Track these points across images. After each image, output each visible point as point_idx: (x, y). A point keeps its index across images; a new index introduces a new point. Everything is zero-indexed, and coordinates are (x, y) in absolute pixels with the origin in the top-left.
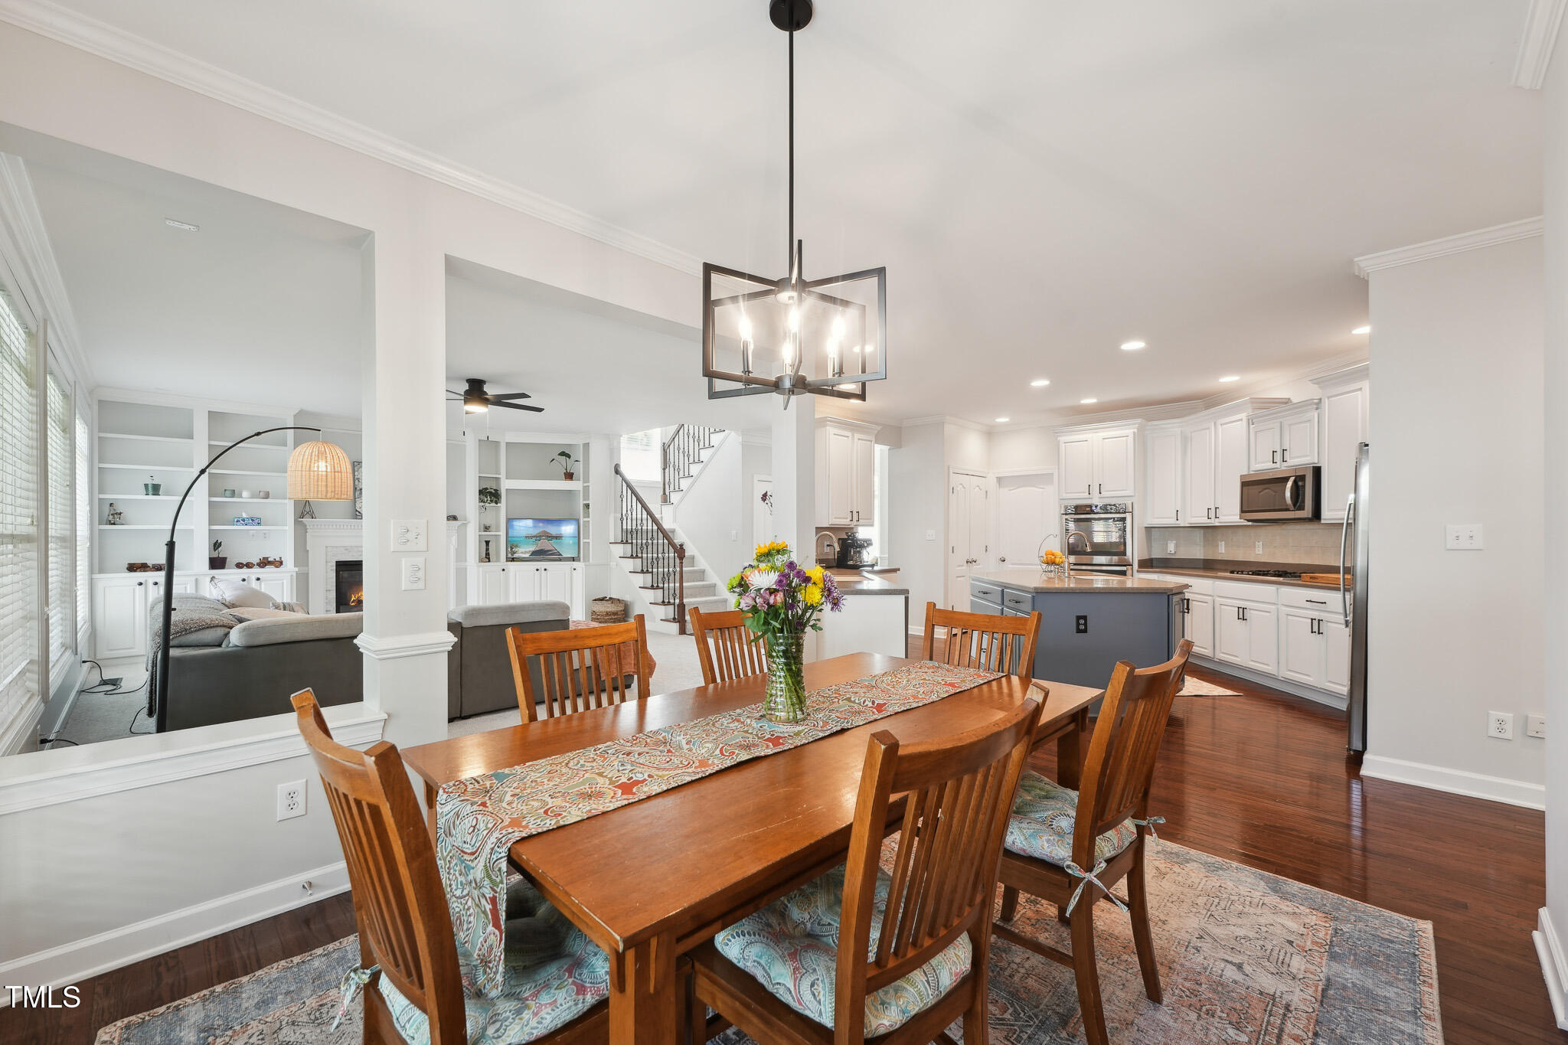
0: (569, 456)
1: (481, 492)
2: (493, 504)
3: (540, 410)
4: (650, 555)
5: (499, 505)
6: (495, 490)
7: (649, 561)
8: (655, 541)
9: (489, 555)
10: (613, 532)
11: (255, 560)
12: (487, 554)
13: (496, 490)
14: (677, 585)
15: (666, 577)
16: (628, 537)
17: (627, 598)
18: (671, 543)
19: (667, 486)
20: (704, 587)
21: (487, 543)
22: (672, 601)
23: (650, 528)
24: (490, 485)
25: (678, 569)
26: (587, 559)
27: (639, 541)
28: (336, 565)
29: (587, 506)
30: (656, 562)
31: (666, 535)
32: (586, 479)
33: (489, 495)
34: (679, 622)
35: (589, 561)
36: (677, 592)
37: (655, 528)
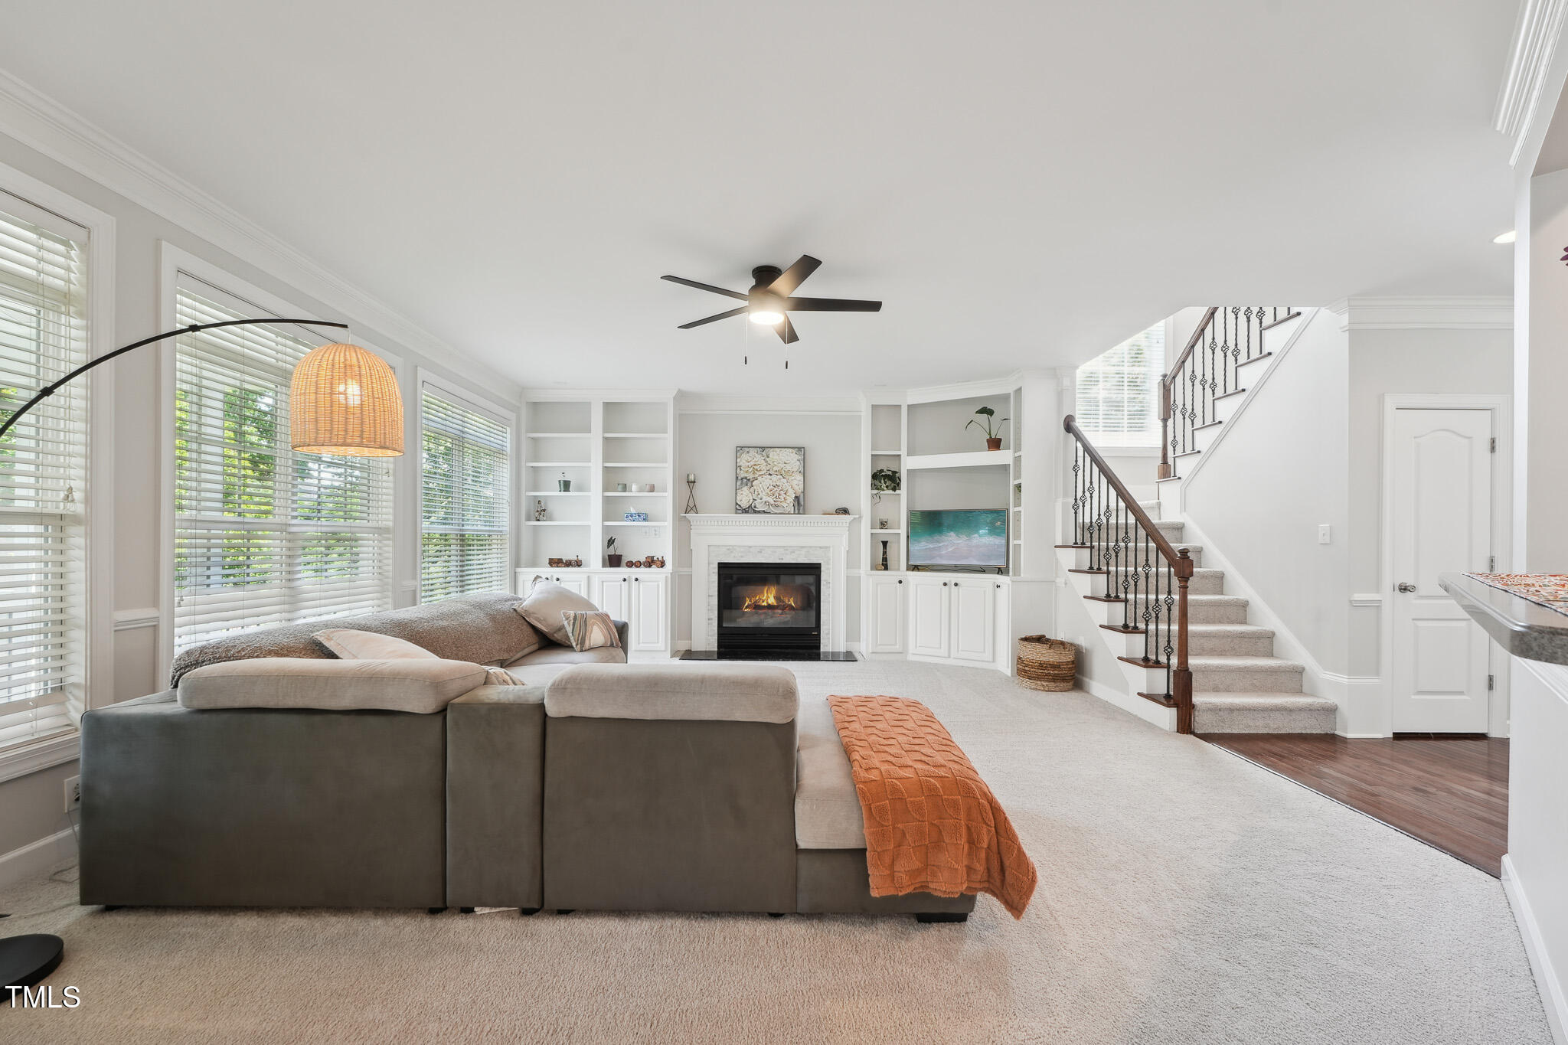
0: (990, 412)
1: (875, 476)
2: (891, 492)
3: (875, 306)
4: (1122, 569)
5: (898, 492)
6: (892, 472)
7: (1121, 579)
8: (1131, 545)
9: (886, 560)
10: (1062, 529)
11: (643, 559)
12: (885, 559)
13: (894, 472)
14: (1175, 628)
15: (1152, 613)
16: (1086, 536)
17: (1082, 641)
18: (1163, 548)
19: (1170, 449)
20: (1242, 636)
21: (885, 544)
22: (1163, 659)
23: (1122, 521)
24: (885, 466)
25: (1176, 597)
26: (1017, 573)
27: (1104, 544)
28: (719, 567)
29: (1019, 487)
30: (1132, 583)
31: (1152, 532)
32: (1018, 448)
33: (886, 479)
34: (1176, 705)
35: (1020, 575)
36: (1175, 644)
37: (1132, 520)
